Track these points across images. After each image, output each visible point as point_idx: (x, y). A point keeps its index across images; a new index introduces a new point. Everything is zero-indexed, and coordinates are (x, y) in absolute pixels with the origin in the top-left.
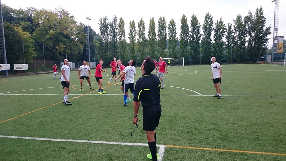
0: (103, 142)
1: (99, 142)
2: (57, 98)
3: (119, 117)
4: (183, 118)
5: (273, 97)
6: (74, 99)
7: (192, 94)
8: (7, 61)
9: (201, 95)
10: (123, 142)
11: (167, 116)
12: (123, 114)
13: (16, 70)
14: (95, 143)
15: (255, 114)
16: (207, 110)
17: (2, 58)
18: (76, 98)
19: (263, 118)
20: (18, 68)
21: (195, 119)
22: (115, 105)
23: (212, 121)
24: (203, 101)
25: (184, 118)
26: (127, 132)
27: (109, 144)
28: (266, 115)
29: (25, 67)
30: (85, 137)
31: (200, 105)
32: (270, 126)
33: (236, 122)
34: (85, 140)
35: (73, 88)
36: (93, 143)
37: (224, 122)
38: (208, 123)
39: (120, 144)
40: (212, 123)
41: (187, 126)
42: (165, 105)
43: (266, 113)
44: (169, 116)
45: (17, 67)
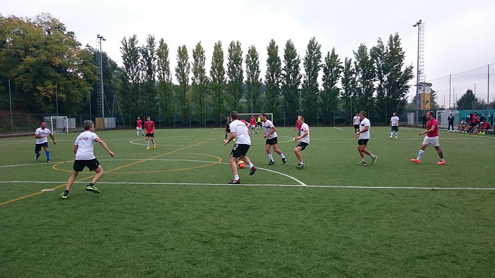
2: (9, 190)
3: (130, 239)
4: (268, 240)
5: (436, 190)
6: (46, 191)
7: (287, 182)
9: (303, 185)
11: (234, 237)
12: (139, 230)
15: (414, 229)
16: (316, 221)
18: (50, 190)
19: (432, 241)
21: (295, 242)
22: (127, 209)
23: (329, 250)
24: (309, 198)
25: (272, 240)
28: (437, 232)
31: (303, 209)
32: (452, 262)
33: (379, 250)
37: (355, 251)
38: (323, 255)
40: (331, 254)
41: (277, 263)
42: (235, 207)
43: (434, 226)
44: (238, 237)
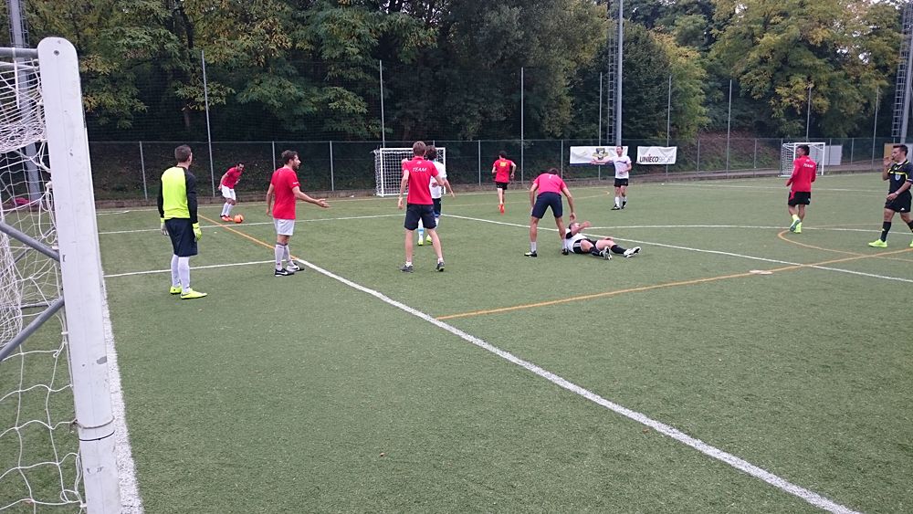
0: (740, 461)
1: (724, 456)
6: (756, 274)
8: (622, 137)
10: (820, 492)
13: (643, 163)
14: (708, 457)
17: (611, 128)
18: (763, 272)
20: (649, 159)
26: (873, 454)
27: (756, 479)
29: (667, 155)
30: (692, 423)
34: (680, 429)
35: (780, 235)
36: (701, 454)
39: (804, 496)
45: (647, 156)
